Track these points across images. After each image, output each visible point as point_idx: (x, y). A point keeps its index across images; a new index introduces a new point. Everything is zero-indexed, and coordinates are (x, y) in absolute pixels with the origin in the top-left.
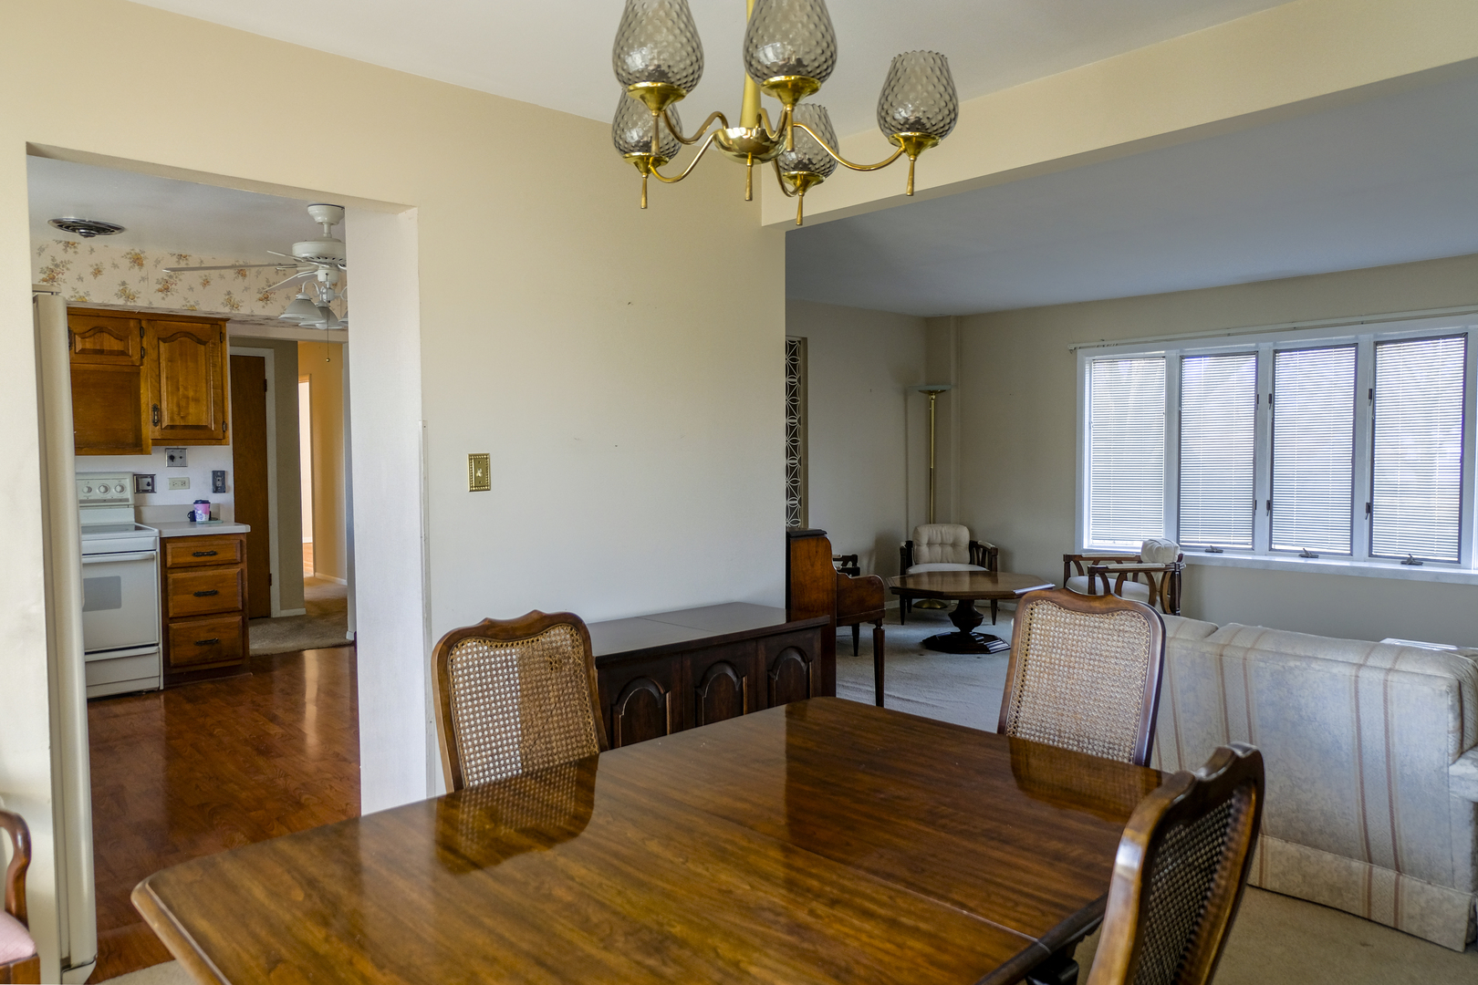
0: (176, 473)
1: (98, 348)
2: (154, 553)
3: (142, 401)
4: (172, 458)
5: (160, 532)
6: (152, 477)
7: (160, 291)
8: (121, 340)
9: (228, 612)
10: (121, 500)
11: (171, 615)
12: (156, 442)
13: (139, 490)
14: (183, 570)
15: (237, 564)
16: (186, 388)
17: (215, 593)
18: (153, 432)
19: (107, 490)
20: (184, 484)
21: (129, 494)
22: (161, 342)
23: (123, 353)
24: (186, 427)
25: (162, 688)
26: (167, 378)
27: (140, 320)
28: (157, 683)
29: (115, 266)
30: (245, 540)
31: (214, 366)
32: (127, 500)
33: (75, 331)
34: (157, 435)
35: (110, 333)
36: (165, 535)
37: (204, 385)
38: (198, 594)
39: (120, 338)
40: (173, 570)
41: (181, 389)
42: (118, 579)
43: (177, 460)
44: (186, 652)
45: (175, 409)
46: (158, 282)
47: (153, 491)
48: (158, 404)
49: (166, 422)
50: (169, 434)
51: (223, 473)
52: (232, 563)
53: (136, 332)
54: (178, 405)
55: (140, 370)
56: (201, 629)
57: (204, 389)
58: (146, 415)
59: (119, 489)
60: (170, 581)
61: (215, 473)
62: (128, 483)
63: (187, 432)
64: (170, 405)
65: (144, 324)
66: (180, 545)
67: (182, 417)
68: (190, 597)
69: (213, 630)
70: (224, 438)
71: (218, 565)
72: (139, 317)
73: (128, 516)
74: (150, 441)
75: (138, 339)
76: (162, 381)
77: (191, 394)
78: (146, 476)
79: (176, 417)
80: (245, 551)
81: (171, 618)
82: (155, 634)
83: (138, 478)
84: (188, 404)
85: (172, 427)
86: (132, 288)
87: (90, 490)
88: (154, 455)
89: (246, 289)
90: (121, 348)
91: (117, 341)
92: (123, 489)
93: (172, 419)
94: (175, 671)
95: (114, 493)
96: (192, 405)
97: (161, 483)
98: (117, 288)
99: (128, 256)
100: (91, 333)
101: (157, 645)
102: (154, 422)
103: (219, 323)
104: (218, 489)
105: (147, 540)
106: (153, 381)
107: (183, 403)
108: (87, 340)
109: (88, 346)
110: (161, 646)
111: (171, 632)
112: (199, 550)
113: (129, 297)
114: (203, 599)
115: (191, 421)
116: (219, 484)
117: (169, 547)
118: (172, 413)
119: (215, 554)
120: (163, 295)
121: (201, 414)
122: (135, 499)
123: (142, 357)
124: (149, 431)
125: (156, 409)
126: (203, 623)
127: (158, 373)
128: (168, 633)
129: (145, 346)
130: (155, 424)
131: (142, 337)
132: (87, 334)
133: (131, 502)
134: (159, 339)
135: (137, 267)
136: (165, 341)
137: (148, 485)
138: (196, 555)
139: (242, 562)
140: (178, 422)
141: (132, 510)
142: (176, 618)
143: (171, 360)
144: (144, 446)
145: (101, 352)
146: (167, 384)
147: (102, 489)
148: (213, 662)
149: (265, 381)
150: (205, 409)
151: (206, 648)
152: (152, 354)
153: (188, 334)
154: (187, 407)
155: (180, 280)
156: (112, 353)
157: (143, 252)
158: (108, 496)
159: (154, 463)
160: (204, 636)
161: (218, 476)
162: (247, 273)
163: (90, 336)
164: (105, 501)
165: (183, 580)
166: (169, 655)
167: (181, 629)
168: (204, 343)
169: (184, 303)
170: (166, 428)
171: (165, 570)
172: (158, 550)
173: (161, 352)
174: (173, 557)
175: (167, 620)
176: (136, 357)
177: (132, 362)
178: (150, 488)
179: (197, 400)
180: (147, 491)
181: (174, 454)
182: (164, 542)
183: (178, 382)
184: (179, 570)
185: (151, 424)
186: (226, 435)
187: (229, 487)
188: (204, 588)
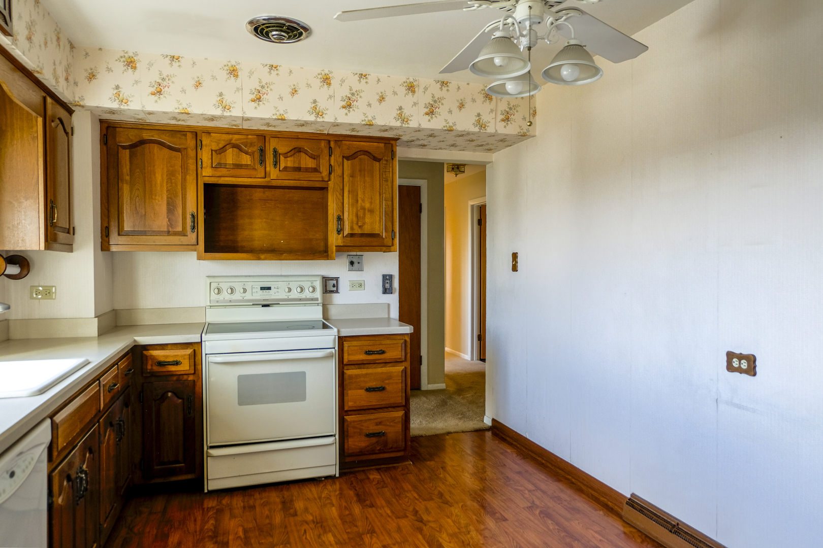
0: (355, 276)
1: (296, 165)
2: (333, 350)
3: (329, 212)
4: (352, 263)
5: (339, 331)
6: (337, 279)
7: (344, 107)
8: (314, 159)
9: (394, 407)
10: (312, 300)
11: (346, 409)
12: (340, 249)
13: (326, 291)
14: (357, 366)
15: (402, 362)
16: (363, 200)
17: (382, 389)
18: (337, 239)
19: (302, 290)
20: (361, 285)
21: (318, 294)
22: (345, 160)
23: (316, 170)
24: (362, 235)
25: (337, 475)
26: (349, 191)
27: (329, 141)
28: (334, 471)
29: (309, 86)
30: (408, 339)
31: (387, 181)
32: (317, 299)
33: (280, 151)
34: (340, 243)
35: (306, 153)
36: (343, 334)
37: (378, 197)
38: (369, 390)
39: (313, 157)
40: (349, 367)
41: (360, 201)
42: (304, 374)
43: (356, 265)
44: (357, 443)
45: (355, 219)
46: (343, 100)
47: (337, 292)
48: (342, 215)
49: (347, 231)
50: (349, 241)
51: (391, 277)
52: (396, 362)
53: (326, 151)
54: (357, 216)
55: (328, 184)
56: (370, 423)
57: (378, 201)
58: (332, 225)
59: (311, 289)
60: (346, 377)
61: (384, 276)
62: (318, 284)
63: (363, 239)
64: (350, 216)
65: (332, 144)
66: (355, 343)
67: (360, 227)
68: (362, 392)
69: (380, 423)
70: (393, 245)
71: (386, 363)
72: (328, 138)
73: (315, 313)
74: (334, 248)
75: (327, 158)
76: (345, 195)
77: (367, 205)
78: (332, 279)
79: (356, 227)
80: (409, 351)
81: (347, 411)
82: (333, 427)
83: (325, 280)
84: (364, 214)
85: (352, 235)
86: (321, 105)
87: (290, 290)
88: (337, 261)
89: (415, 104)
90: (314, 166)
91: (311, 160)
92: (314, 289)
93: (352, 228)
94: (348, 460)
95: (307, 294)
96: (368, 215)
97: (343, 285)
98: (309, 106)
99: (319, 76)
100: (292, 152)
101: (334, 436)
102: (337, 231)
103: (391, 142)
104: (386, 291)
105: (327, 339)
106: (338, 194)
107: (361, 214)
108: (289, 159)
109: (289, 164)
110: (337, 437)
111: (346, 424)
112: (370, 348)
113: (319, 114)
114: (373, 394)
115: (367, 229)
116: (387, 286)
117: (346, 344)
118: (352, 222)
119: (383, 352)
120: (346, 111)
121: (374, 224)
122: (324, 298)
123: (330, 173)
124: (334, 239)
125: (340, 219)
126: (372, 417)
127: (342, 188)
128: (343, 425)
129: (332, 164)
130: (339, 232)
131: (330, 156)
132: (289, 154)
133: (320, 301)
134: (343, 157)
135: (326, 86)
136: (348, 158)
137: (334, 286)
138: (368, 353)
139: (406, 360)
140: (357, 231)
141: (320, 308)
142: (350, 411)
143: (352, 176)
144: (329, 253)
145: (298, 169)
146: (349, 197)
147: (299, 290)
148: (380, 453)
149: (420, 205)
150: (378, 218)
151: (374, 440)
152: (338, 170)
153: (366, 153)
154: (364, 217)
155: (361, 97)
156: (307, 170)
157: (332, 72)
158: (303, 296)
159: (337, 268)
160: (373, 429)
161: (387, 279)
162: (416, 89)
163: (291, 156)
164: (300, 300)
165: (357, 376)
166: (344, 445)
167: (354, 422)
168: (378, 160)
169: (363, 118)
170: (346, 236)
171: (342, 366)
172: (337, 348)
173: (345, 169)
174: (349, 355)
175: (343, 412)
176: (325, 173)
177: (322, 177)
178: (335, 289)
179: (371, 211)
180: (332, 292)
181: (354, 260)
182: (342, 340)
183: (357, 195)
184: (353, 367)
185: (335, 232)
186: (395, 243)
187: (395, 289)
188: (373, 384)
